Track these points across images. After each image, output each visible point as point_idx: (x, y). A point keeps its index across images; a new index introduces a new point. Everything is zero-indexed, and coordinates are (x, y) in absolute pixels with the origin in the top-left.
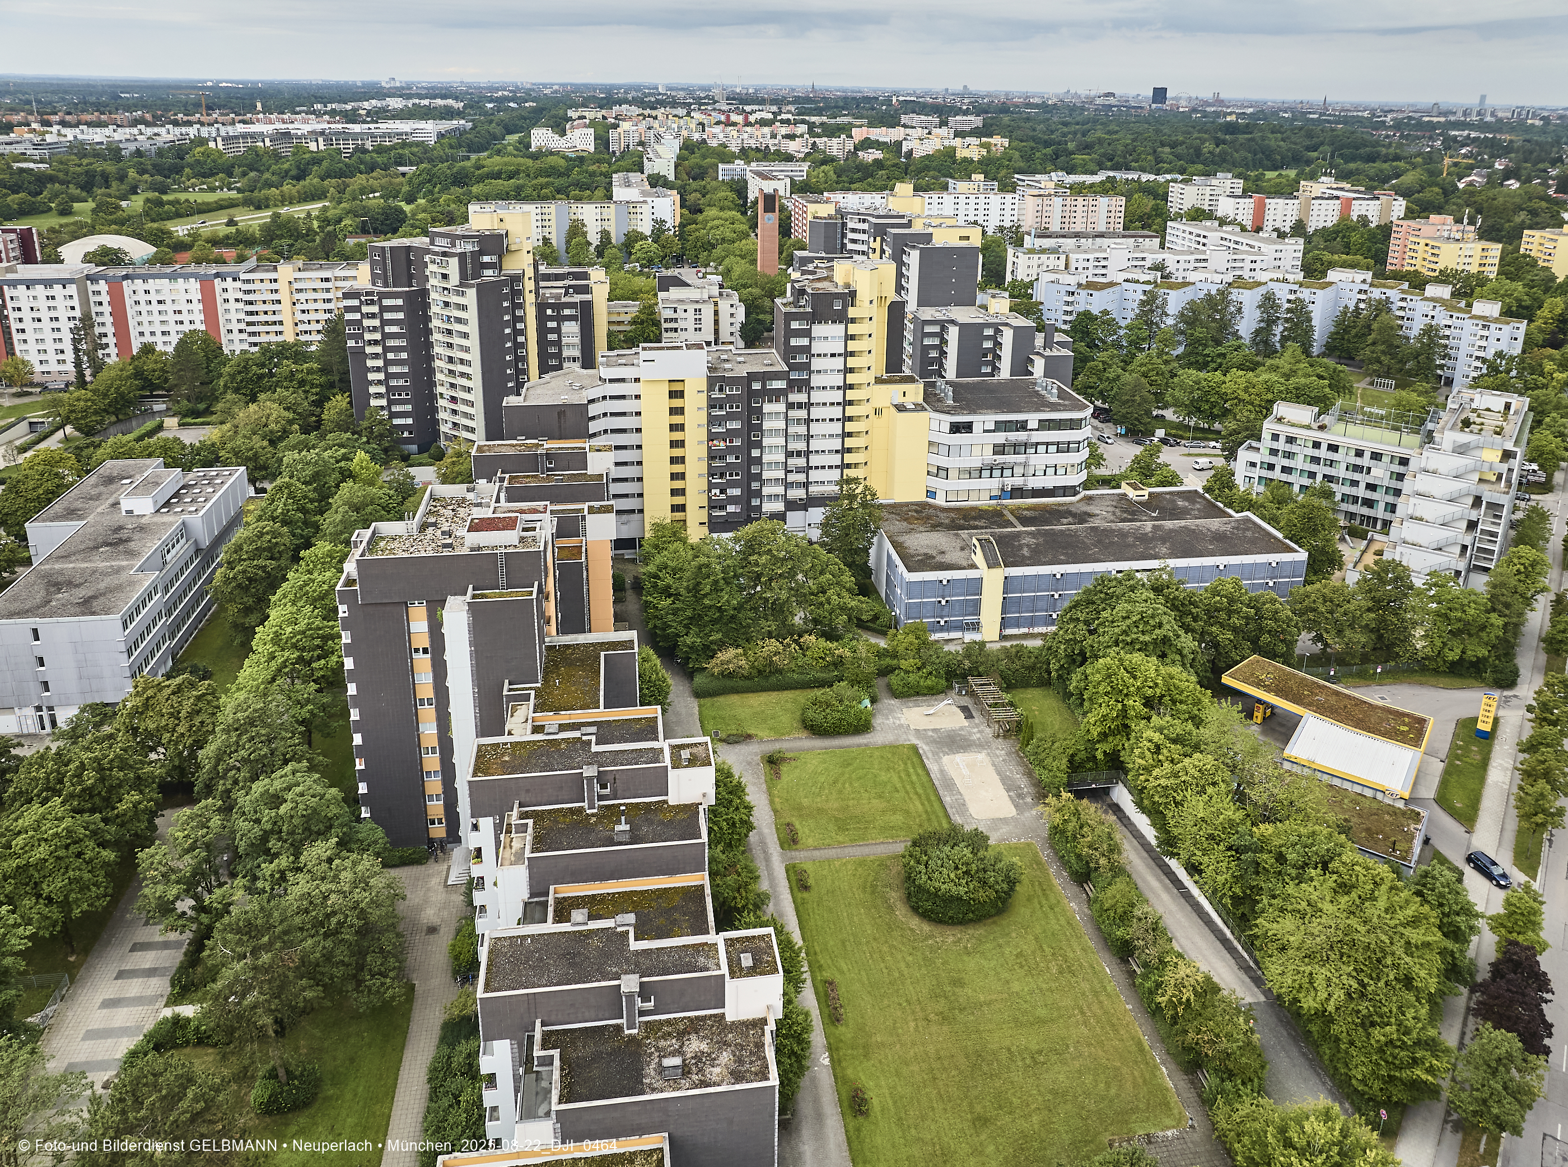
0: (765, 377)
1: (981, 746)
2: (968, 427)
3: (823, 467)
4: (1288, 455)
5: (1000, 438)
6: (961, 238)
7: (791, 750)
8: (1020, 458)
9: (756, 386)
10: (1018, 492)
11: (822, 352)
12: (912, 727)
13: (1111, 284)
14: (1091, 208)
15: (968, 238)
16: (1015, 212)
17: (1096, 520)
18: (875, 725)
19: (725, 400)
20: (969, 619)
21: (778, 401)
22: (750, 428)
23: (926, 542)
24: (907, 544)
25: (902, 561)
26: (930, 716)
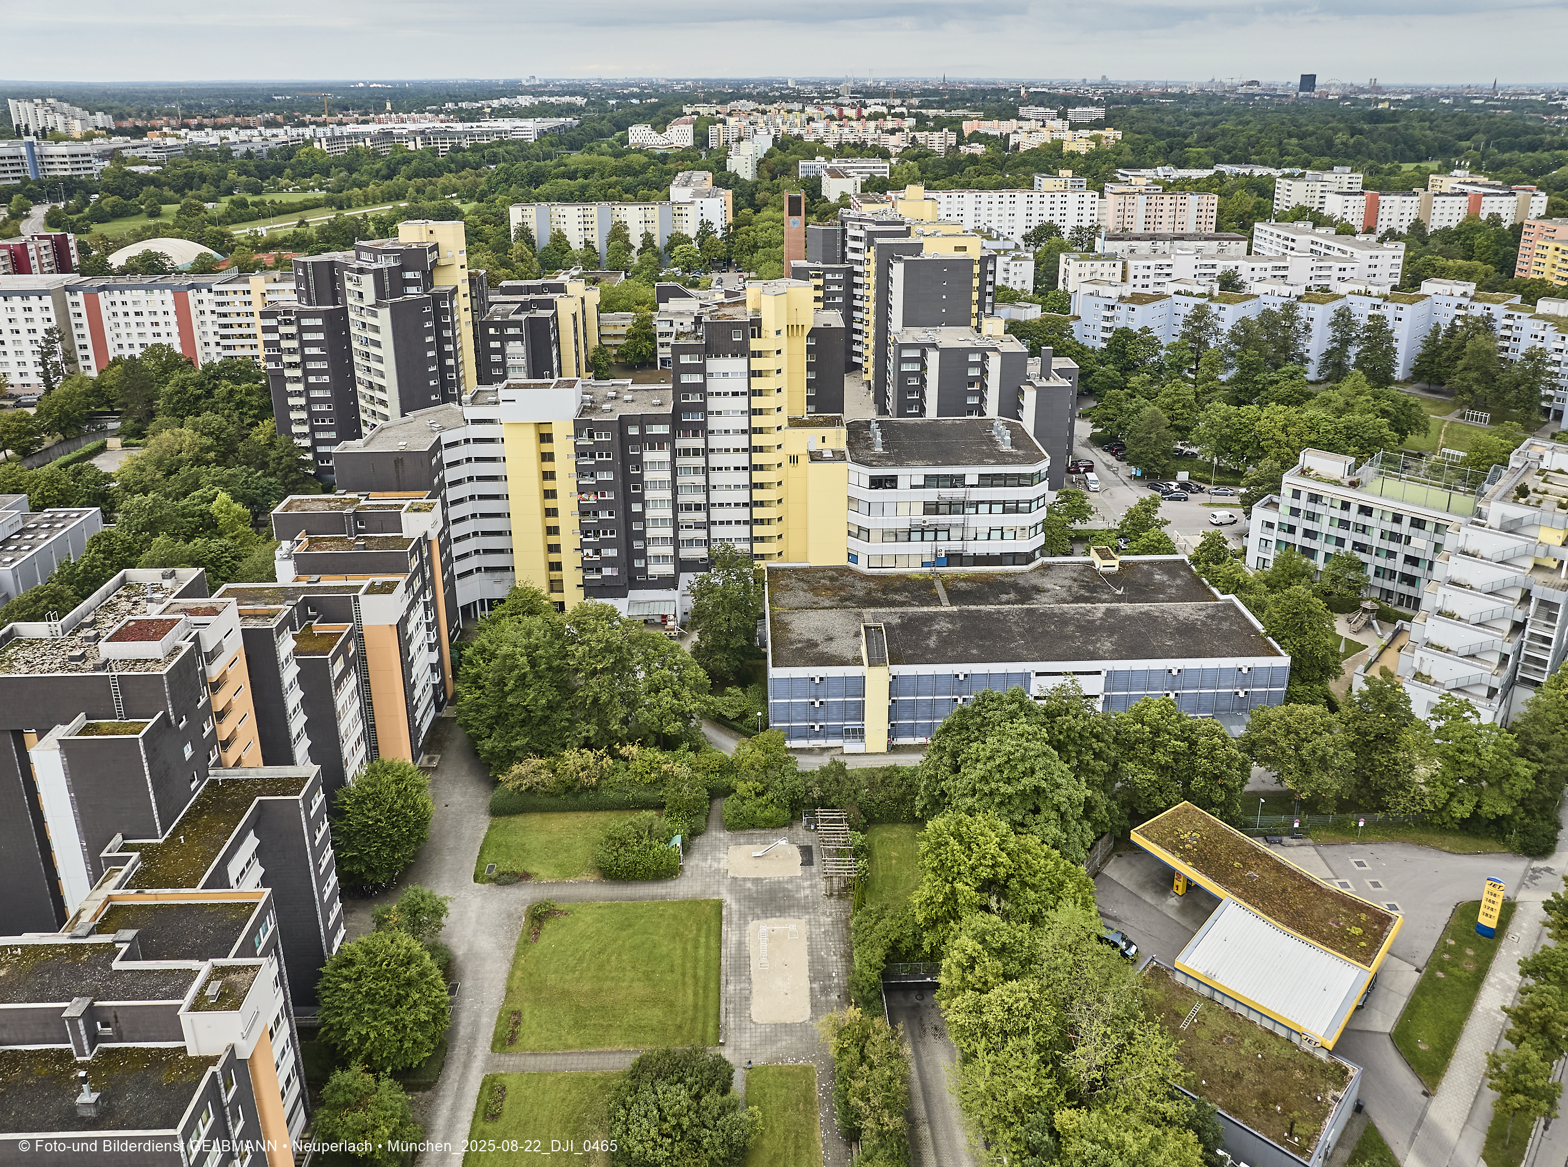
0: (643, 421)
1: (806, 907)
2: (891, 482)
3: (729, 523)
4: (1312, 517)
5: (932, 494)
6: (956, 249)
7: (563, 899)
8: (957, 519)
9: (634, 431)
10: (954, 558)
11: (722, 391)
12: (730, 874)
13: (1160, 297)
14: (1179, 207)
15: (964, 249)
16: (1095, 212)
17: (1044, 598)
18: (686, 868)
19: (594, 448)
20: (850, 724)
21: (661, 448)
22: (627, 480)
23: (817, 623)
24: (793, 626)
25: (773, 649)
26: (759, 860)
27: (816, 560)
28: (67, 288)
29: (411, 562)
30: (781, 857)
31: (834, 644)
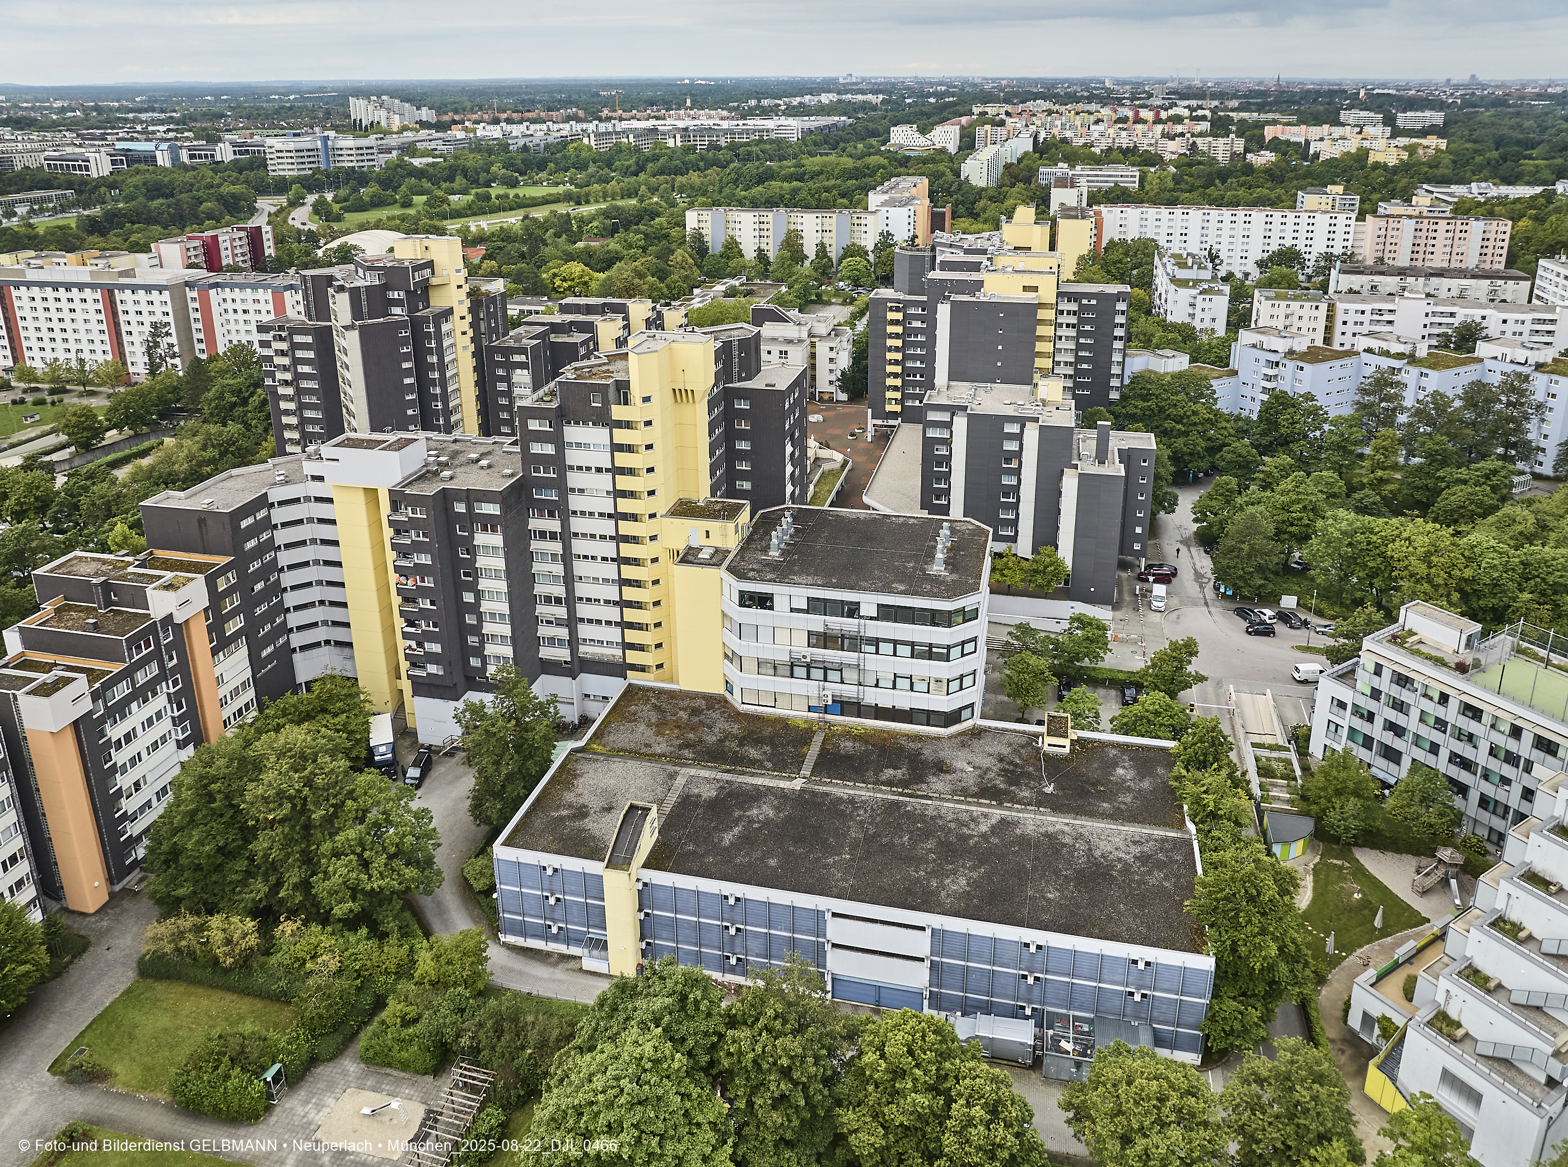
0: (471, 497)
5: (817, 623)
6: (1024, 289)
8: (849, 657)
9: (459, 508)
10: (850, 706)
11: (584, 465)
12: (318, 1135)
13: (1351, 353)
15: (1035, 289)
16: (1350, 237)
17: (938, 784)
18: (278, 1109)
19: (408, 525)
20: (595, 933)
21: (494, 530)
22: (456, 564)
23: (612, 782)
24: (581, 780)
25: (527, 814)
26: (366, 1120)
27: (687, 683)
28: (187, 284)
29: (130, 649)
30: (395, 1121)
31: (608, 818)
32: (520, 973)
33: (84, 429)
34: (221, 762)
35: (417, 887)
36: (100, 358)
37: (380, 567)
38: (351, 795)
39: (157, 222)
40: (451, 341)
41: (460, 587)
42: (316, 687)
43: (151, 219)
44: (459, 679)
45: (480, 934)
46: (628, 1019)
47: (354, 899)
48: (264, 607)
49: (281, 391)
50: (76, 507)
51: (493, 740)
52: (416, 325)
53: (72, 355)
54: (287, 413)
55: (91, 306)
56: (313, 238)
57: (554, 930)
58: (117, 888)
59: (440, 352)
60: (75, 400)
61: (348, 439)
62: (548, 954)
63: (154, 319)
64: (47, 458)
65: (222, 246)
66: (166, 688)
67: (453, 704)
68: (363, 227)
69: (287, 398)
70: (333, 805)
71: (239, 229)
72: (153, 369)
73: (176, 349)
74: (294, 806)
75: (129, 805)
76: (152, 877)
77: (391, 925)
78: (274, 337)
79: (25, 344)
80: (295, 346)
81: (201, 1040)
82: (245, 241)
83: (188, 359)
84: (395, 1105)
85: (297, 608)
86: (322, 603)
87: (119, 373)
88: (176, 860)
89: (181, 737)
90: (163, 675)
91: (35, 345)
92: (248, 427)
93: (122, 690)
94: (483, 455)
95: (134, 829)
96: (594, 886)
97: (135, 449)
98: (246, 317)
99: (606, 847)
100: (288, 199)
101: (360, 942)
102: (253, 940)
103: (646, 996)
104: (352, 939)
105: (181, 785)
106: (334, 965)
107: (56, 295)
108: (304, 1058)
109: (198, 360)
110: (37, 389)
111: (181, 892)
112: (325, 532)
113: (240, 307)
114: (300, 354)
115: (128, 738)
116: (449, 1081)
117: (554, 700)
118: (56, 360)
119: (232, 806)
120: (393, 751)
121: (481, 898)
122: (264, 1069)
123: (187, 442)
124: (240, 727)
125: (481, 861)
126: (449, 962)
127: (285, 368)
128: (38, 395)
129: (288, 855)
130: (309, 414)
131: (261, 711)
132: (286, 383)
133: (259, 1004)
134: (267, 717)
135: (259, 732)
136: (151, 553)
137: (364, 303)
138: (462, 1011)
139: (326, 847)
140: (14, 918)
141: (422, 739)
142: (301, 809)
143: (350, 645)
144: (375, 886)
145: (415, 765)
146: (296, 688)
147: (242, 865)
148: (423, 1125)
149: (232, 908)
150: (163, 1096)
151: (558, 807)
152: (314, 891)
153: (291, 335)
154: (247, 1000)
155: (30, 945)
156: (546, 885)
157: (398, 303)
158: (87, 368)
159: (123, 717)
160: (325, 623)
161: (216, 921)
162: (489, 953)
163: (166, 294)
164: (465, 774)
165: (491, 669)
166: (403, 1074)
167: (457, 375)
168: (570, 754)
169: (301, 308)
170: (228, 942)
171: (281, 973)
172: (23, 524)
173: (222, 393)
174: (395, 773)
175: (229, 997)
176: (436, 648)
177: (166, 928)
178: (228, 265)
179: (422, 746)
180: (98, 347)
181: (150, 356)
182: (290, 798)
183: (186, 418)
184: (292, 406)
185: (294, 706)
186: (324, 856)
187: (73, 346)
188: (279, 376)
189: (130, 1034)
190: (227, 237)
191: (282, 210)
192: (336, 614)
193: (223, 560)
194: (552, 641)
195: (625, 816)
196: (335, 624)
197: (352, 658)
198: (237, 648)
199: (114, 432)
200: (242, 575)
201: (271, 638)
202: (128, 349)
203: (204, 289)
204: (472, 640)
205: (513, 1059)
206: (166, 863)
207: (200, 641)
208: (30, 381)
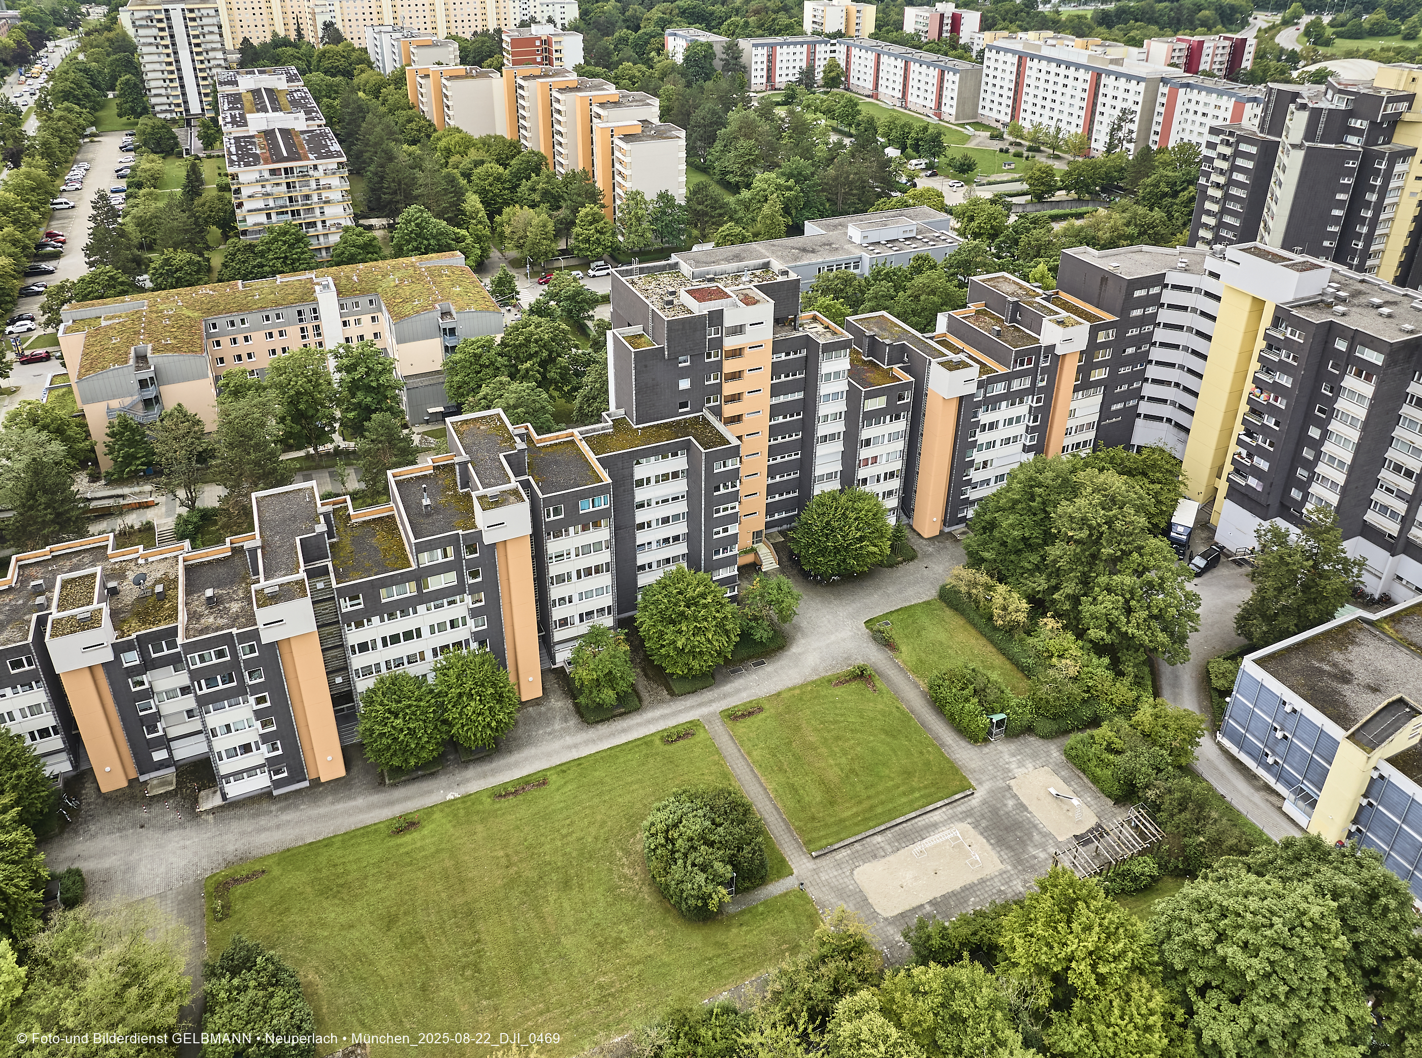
0: (1360, 339)
1: (1020, 862)
7: (890, 684)
9: (1340, 345)
12: (1012, 782)
18: (992, 745)
19: (1282, 344)
20: (1308, 786)
21: (1368, 378)
22: (1314, 396)
23: (1390, 667)
24: (1357, 649)
25: (1288, 649)
26: (1050, 798)
28: (1164, 81)
29: (1016, 361)
30: (1070, 814)
31: (1370, 696)
32: (1222, 775)
33: (1043, 184)
34: (1050, 474)
35: (1164, 653)
36: (1073, 129)
37: (1241, 374)
38: (1139, 549)
39: (1156, 23)
40: (1400, 184)
41: (1309, 419)
42: (1145, 452)
43: (1152, 20)
44: (1274, 502)
45: (1201, 721)
46: (1307, 874)
47: (1108, 632)
48: (1128, 370)
49: (1211, 192)
50: (1016, 242)
51: (1285, 568)
52: (1367, 159)
53: (1053, 123)
54: (1209, 213)
55: (1080, 85)
56: (1294, 58)
57: (1270, 760)
58: (947, 530)
59: (1383, 192)
60: (1044, 159)
61: (1255, 248)
62: (1255, 777)
63: (1125, 105)
64: (1009, 199)
65: (1205, 52)
66: (1030, 401)
67: (1259, 520)
68: (1350, 55)
69: (1213, 200)
70: (1121, 550)
71: (1226, 38)
72: (1110, 148)
73: (1134, 136)
74: (1091, 535)
75: (975, 476)
76: (972, 534)
77: (1129, 669)
78: (1222, 141)
79: (1023, 106)
80: (1237, 154)
81: (960, 664)
82: (1228, 50)
83: (1142, 145)
84: (1075, 801)
85: (1154, 381)
86: (1177, 385)
87: (1083, 147)
88: (991, 531)
89: (1028, 444)
90: (1031, 391)
91: (1030, 108)
92: (1170, 217)
93: (999, 389)
94: (1387, 303)
95: (973, 495)
96: (1329, 749)
97: (1074, 211)
98: (1204, 120)
99: (1355, 721)
100: (1284, 17)
101: (1100, 666)
102: (1022, 617)
103: (1335, 868)
104: (1095, 661)
105: (1015, 477)
106: (1072, 672)
107: (1058, 70)
108: (1024, 723)
109: (1149, 148)
110: (1020, 144)
111: (986, 555)
112: (1204, 325)
113: (1201, 109)
114: (1240, 162)
115: (992, 426)
116: (1125, 815)
117: (1361, 564)
118: (1040, 124)
119: (1046, 512)
120: (1189, 535)
121: (1215, 695)
122: (994, 712)
123: (1116, 216)
124: (1074, 456)
125: (1228, 665)
126: (1165, 727)
127: (1222, 172)
128: (1019, 149)
129: (1072, 570)
130: (1228, 219)
131: (1094, 451)
132: (1218, 186)
133: (1008, 666)
134: (1097, 458)
135: (1086, 465)
136: (1057, 293)
137: (1321, 126)
138: (1159, 770)
139: (1103, 580)
140: (878, 514)
141: (1217, 538)
142: (1095, 539)
143: (1187, 431)
144: (1130, 631)
145: (1203, 556)
146: (1128, 447)
147: (1035, 558)
148: (1090, 831)
149: (1017, 586)
150: (923, 686)
151: (1322, 660)
152: (1080, 608)
153: (1238, 142)
154: (1001, 657)
155: (882, 536)
156: (1280, 717)
157: (1357, 132)
158: (1060, 136)
159: (993, 409)
160: (1173, 403)
161: (1001, 588)
162: (1201, 740)
163: (1143, 85)
164: (1245, 587)
165: (1309, 506)
166: (1091, 785)
167: (1392, 219)
168: (1356, 619)
169: (1257, 122)
170: (1005, 609)
171: (1032, 653)
172: (977, 242)
173: (1159, 182)
174: (1183, 554)
175: (990, 648)
176: (1264, 465)
177: (968, 574)
178: (1204, 71)
179: (1216, 544)
180: (1075, 121)
181: (1112, 136)
182: (1090, 527)
183: (1121, 196)
184: (1215, 208)
185: (1122, 459)
186: (1099, 586)
187: (1056, 116)
188: (1214, 178)
189: (919, 632)
190: (1212, 44)
191: (1274, 27)
192: (1186, 400)
193: (1109, 318)
194: (1384, 509)
195: (1389, 705)
196: (1182, 407)
197: (1185, 442)
198: (1095, 394)
199: (1064, 192)
200: (1120, 336)
201: (1124, 397)
202: (1096, 126)
203: (1176, 86)
204: (1301, 473)
205: (1185, 836)
206: (984, 528)
207: (1068, 376)
208: (1017, 137)
